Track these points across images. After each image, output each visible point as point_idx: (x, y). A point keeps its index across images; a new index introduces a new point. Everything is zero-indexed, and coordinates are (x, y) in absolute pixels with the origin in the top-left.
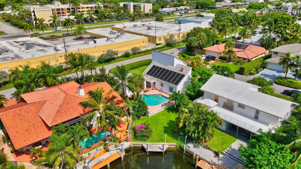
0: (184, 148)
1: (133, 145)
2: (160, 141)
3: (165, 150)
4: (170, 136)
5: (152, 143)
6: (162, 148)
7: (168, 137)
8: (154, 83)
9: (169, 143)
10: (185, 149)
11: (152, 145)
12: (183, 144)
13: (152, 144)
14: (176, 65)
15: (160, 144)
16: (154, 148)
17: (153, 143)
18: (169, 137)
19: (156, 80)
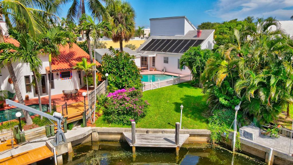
0: (235, 140)
1: (99, 133)
2: (168, 125)
3: (180, 144)
4: (190, 117)
5: (145, 129)
6: (173, 139)
7: (186, 118)
8: (154, 58)
9: (191, 130)
10: (237, 143)
11: (145, 134)
12: (230, 130)
13: (147, 132)
14: (187, 32)
15: (167, 132)
16: (152, 140)
17: (149, 129)
18: (189, 119)
19: (157, 55)
